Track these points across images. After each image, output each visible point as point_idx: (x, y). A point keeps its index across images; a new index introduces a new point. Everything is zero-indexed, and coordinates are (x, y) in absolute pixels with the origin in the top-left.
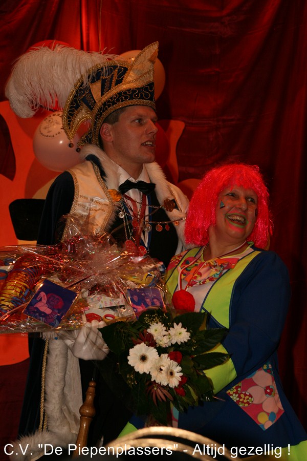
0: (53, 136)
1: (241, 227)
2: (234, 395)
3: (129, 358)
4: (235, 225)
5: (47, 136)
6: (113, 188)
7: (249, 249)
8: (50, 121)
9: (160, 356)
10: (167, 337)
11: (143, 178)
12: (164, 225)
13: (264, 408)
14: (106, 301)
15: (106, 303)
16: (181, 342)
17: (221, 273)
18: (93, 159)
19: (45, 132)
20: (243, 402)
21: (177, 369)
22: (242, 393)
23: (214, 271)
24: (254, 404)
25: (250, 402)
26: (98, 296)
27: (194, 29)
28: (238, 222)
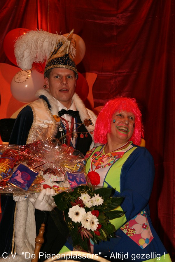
0: (22, 83)
1: (125, 133)
2: (125, 230)
3: (69, 213)
4: (122, 132)
5: (18, 83)
6: (55, 114)
7: (130, 146)
8: (20, 74)
9: (87, 213)
10: (91, 202)
11: (72, 108)
12: (84, 134)
13: (142, 236)
14: (54, 178)
15: (54, 179)
16: (99, 205)
17: (114, 161)
18: (43, 97)
19: (17, 80)
20: (130, 234)
21: (96, 220)
22: (129, 228)
23: (111, 160)
24: (136, 234)
25: (134, 233)
26: (49, 175)
27: (102, 21)
28: (124, 131)
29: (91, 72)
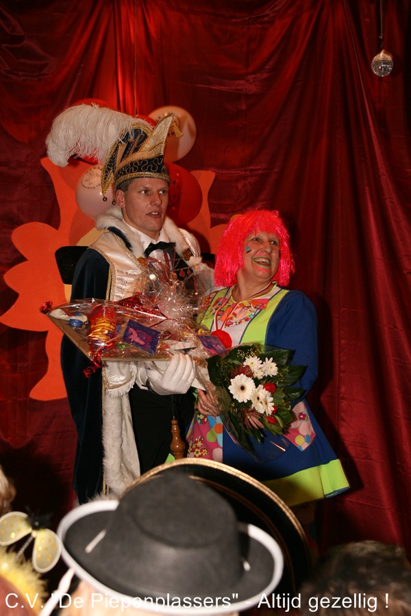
0: (95, 188)
1: (267, 268)
3: (230, 388)
5: (89, 188)
7: (275, 289)
8: (91, 174)
9: (257, 387)
10: (261, 370)
11: (162, 239)
16: (272, 375)
17: (255, 313)
19: (86, 184)
21: (270, 399)
23: (248, 311)
27: (222, 87)
28: (264, 263)
29: (206, 170)
